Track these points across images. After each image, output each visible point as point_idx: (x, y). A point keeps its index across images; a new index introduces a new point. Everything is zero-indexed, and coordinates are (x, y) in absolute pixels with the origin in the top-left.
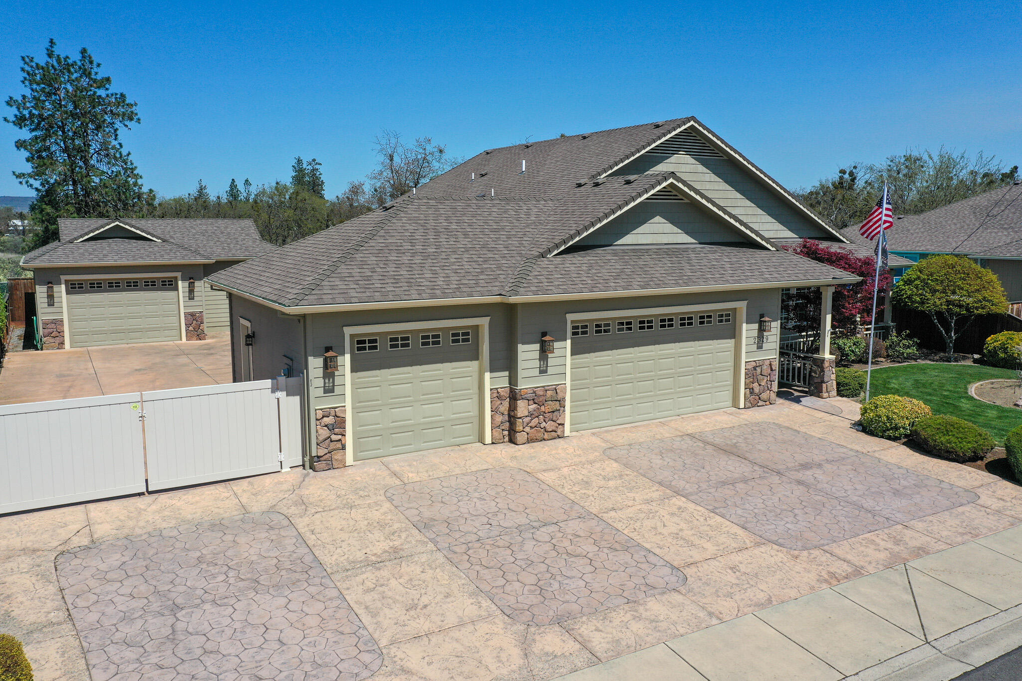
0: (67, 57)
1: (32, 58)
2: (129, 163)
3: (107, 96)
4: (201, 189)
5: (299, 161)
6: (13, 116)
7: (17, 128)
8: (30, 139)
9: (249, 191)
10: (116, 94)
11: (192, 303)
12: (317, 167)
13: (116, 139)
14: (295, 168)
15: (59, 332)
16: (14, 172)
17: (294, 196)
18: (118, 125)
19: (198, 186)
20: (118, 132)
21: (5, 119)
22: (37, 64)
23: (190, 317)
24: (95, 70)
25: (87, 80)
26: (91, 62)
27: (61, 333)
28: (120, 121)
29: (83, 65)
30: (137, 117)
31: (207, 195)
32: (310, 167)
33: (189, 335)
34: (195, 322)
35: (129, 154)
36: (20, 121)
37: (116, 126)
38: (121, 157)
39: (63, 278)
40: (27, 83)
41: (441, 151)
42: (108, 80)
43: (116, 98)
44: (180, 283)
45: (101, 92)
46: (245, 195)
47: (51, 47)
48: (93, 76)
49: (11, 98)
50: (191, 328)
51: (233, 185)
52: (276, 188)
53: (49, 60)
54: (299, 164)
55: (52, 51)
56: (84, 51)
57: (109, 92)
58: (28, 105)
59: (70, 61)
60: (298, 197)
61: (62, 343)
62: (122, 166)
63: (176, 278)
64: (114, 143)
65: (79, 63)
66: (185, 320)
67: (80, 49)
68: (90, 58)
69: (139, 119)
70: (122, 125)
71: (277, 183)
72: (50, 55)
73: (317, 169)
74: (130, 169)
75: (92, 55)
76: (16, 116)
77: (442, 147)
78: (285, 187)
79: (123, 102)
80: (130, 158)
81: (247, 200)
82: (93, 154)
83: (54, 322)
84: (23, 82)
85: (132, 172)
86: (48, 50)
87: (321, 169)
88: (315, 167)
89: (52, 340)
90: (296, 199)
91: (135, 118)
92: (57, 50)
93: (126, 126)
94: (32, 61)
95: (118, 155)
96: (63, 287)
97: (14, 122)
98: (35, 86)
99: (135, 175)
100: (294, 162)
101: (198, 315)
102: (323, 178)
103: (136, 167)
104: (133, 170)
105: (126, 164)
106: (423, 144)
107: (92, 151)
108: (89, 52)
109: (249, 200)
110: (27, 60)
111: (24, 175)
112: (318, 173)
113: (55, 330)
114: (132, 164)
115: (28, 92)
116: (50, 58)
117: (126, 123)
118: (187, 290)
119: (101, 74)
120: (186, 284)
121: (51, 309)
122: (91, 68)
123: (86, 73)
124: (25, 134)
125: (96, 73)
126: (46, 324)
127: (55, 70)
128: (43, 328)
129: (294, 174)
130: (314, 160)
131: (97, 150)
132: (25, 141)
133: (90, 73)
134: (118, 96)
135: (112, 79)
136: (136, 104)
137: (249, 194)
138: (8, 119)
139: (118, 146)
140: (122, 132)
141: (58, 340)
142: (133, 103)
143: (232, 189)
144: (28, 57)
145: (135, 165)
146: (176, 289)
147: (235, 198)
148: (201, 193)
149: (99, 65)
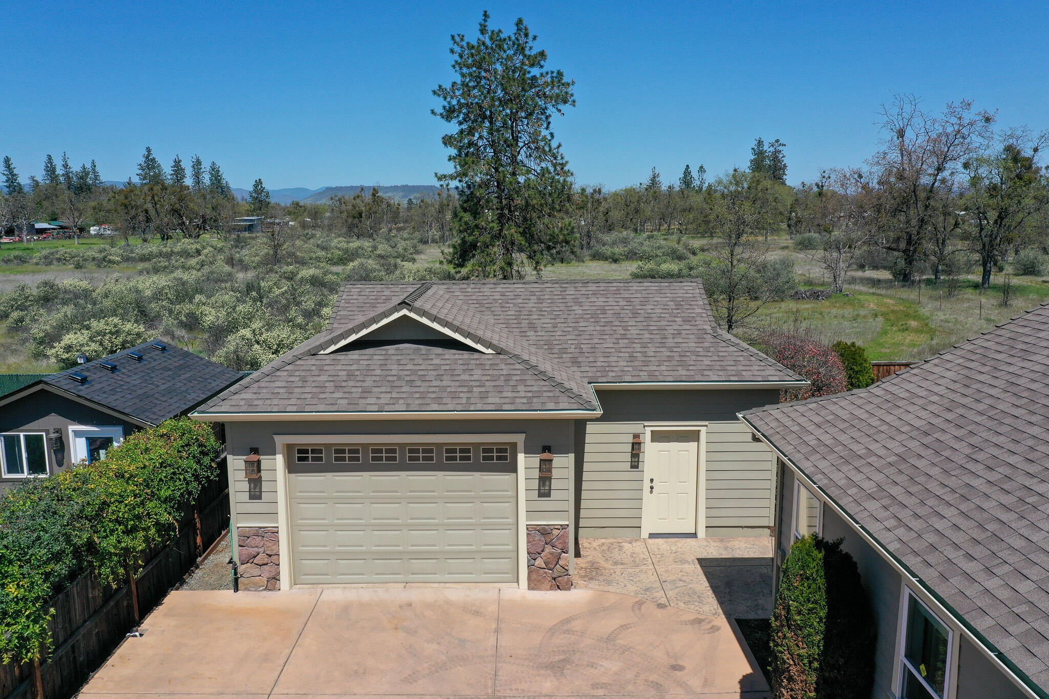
0: (500, 31)
1: (463, 36)
2: (559, 158)
3: (542, 75)
4: (654, 177)
5: (760, 143)
6: (442, 108)
7: (443, 121)
8: (457, 134)
9: (702, 179)
10: (552, 72)
11: (544, 504)
12: (781, 148)
13: (547, 128)
14: (755, 151)
15: (270, 556)
16: (436, 174)
17: (754, 185)
18: (551, 110)
19: (651, 174)
20: (550, 120)
21: (433, 112)
22: (468, 43)
23: (538, 537)
24: (530, 44)
25: (521, 57)
26: (526, 35)
27: (273, 556)
28: (553, 106)
29: (517, 39)
30: (572, 98)
31: (660, 183)
32: (772, 149)
33: (534, 576)
34: (548, 549)
35: (559, 146)
36: (449, 113)
37: (548, 112)
38: (550, 150)
39: (281, 441)
40: (458, 68)
41: (988, 120)
42: (542, 54)
43: (552, 77)
44: (521, 457)
45: (535, 71)
46: (698, 183)
47: (485, 20)
48: (527, 52)
49: (440, 86)
50: (539, 562)
51: (687, 172)
52: (734, 176)
53: (481, 37)
54: (760, 145)
55: (485, 26)
56: (520, 22)
57: (544, 70)
58: (458, 93)
59: (502, 36)
60: (758, 186)
61: (276, 578)
62: (552, 161)
63: (514, 446)
64: (544, 133)
65: (513, 38)
66: (528, 542)
67: (516, 21)
68: (526, 29)
69: (574, 101)
70: (554, 110)
71: (735, 170)
72: (483, 31)
73: (780, 151)
74: (560, 164)
75: (528, 27)
76: (444, 107)
77: (991, 112)
78: (744, 175)
79: (559, 81)
80: (561, 150)
81: (701, 189)
82: (522, 147)
83: (260, 533)
84: (454, 66)
85: (562, 169)
86: (481, 25)
87: (785, 151)
88: (777, 148)
89: (257, 571)
90: (756, 189)
91: (570, 100)
92: (491, 26)
93: (559, 111)
94: (462, 40)
95: (547, 149)
96: (280, 459)
97: (441, 114)
98: (465, 70)
99: (565, 172)
100: (753, 144)
101: (555, 532)
102: (786, 161)
103: (567, 162)
104: (563, 165)
105: (555, 158)
106: (957, 110)
107: (521, 144)
108: (525, 23)
109: (702, 188)
110: (457, 39)
111: (445, 176)
112: (781, 156)
113: (261, 550)
114: (562, 158)
115: (458, 79)
116: (483, 34)
117: (560, 107)
118: (536, 474)
119: (534, 48)
120: (535, 460)
121: (255, 506)
122: (526, 43)
123: (521, 49)
124: (453, 128)
125: (531, 48)
126: (245, 537)
127: (487, 48)
128: (240, 546)
129: (753, 157)
130: (777, 141)
131: (526, 142)
132: (451, 137)
133: (523, 49)
134: (555, 75)
135: (547, 53)
136: (573, 83)
137: (702, 182)
138: (436, 111)
139: (549, 137)
140: (555, 118)
141: (267, 572)
142: (570, 81)
143: (685, 176)
144: (459, 35)
145: (566, 159)
146: (512, 468)
147: (688, 185)
148: (653, 181)
149: (535, 38)
